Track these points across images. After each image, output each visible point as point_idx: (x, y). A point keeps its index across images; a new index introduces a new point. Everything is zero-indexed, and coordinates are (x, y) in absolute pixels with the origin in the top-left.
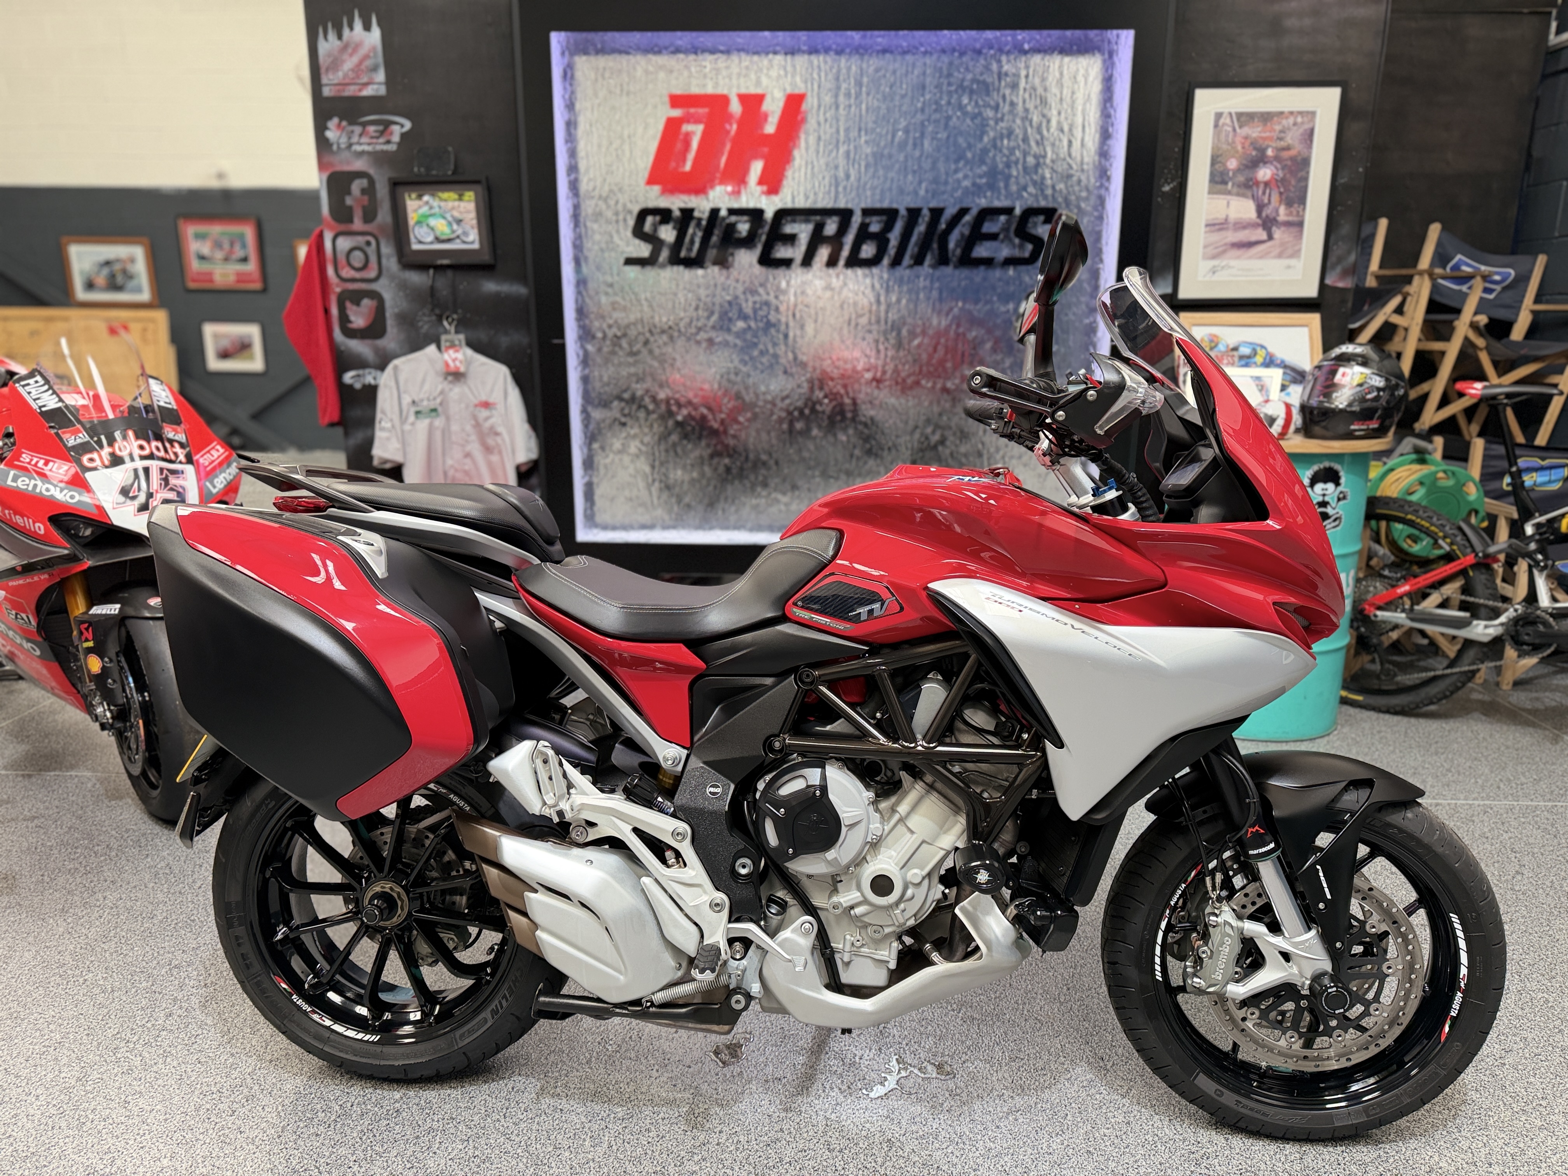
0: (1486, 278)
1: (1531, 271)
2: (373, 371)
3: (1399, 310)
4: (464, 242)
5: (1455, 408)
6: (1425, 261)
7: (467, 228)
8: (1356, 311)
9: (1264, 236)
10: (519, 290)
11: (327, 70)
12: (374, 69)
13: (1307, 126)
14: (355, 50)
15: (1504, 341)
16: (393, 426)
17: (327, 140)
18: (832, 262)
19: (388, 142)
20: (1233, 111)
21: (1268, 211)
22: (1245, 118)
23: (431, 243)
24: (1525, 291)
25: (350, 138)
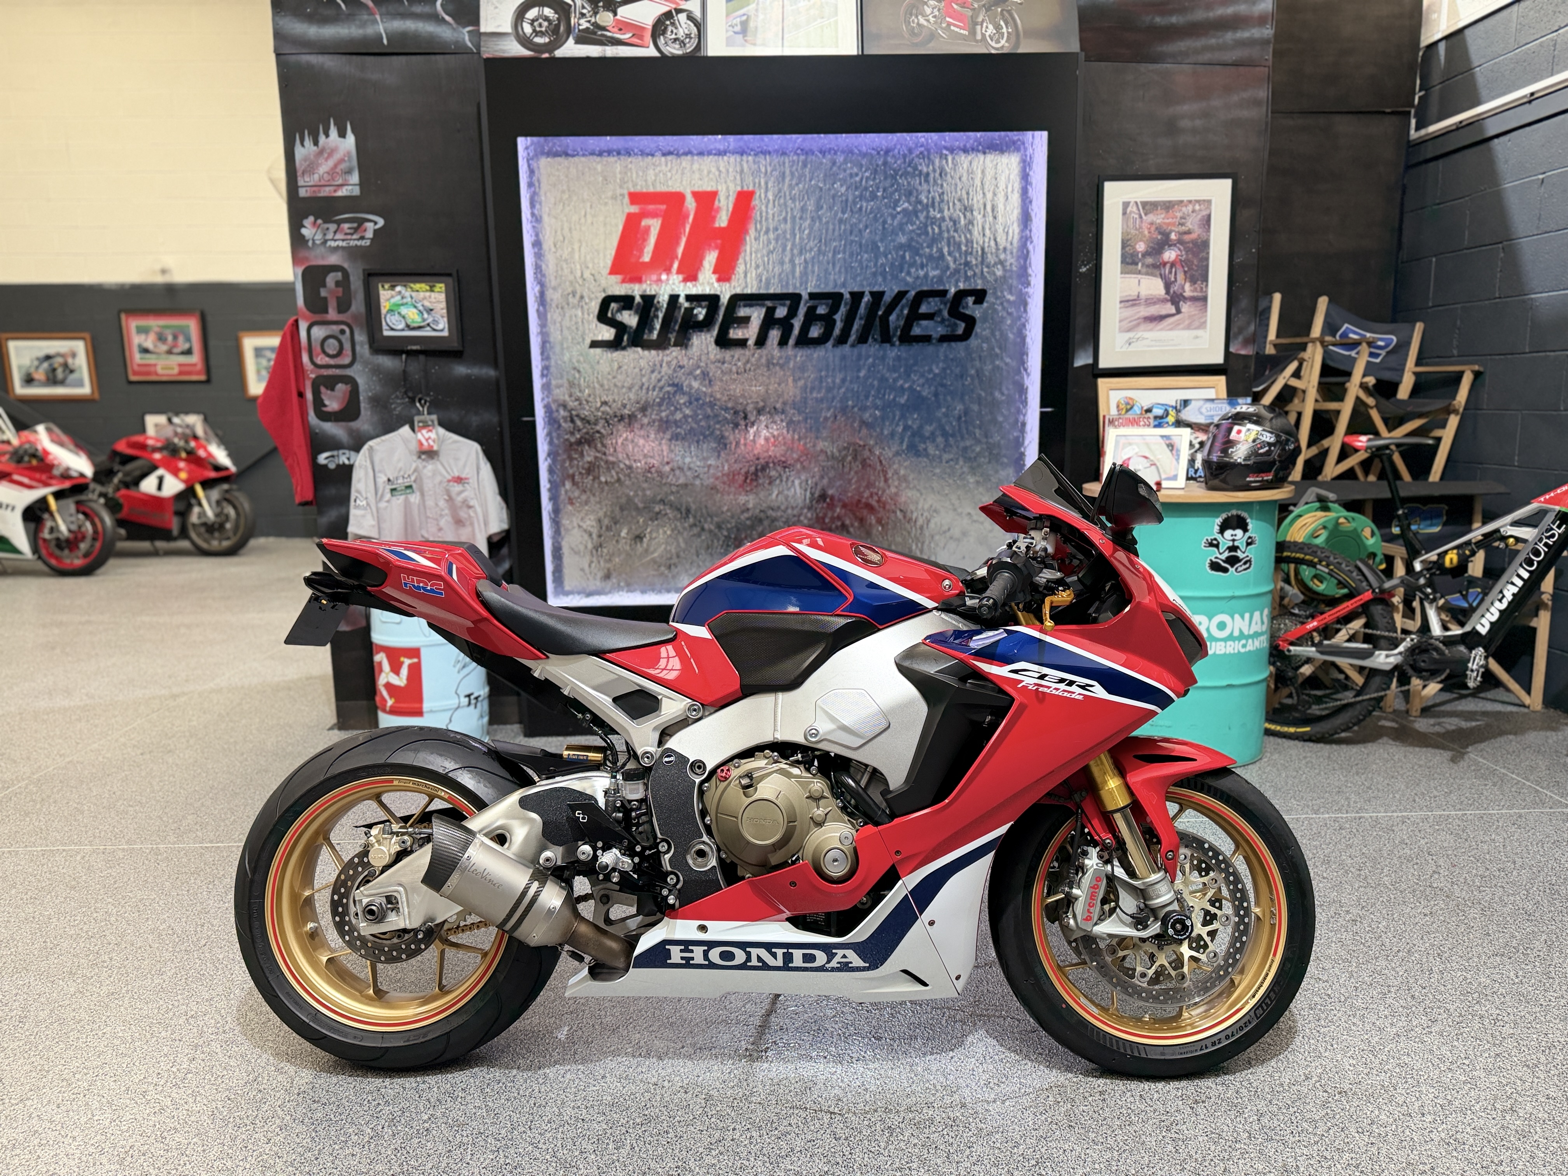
0: (1370, 344)
1: (1411, 337)
2: (347, 452)
3: (1297, 374)
4: (434, 330)
5: (1352, 461)
6: (1317, 330)
7: (437, 317)
8: (1259, 377)
9: (1173, 311)
10: (489, 372)
11: (303, 173)
12: (349, 172)
13: (1205, 213)
14: (330, 155)
15: (1392, 400)
16: (368, 504)
17: (303, 236)
18: (783, 342)
19: (362, 238)
20: (1138, 200)
21: (1175, 288)
22: (1149, 207)
23: (403, 330)
24: (1407, 355)
25: (325, 235)
